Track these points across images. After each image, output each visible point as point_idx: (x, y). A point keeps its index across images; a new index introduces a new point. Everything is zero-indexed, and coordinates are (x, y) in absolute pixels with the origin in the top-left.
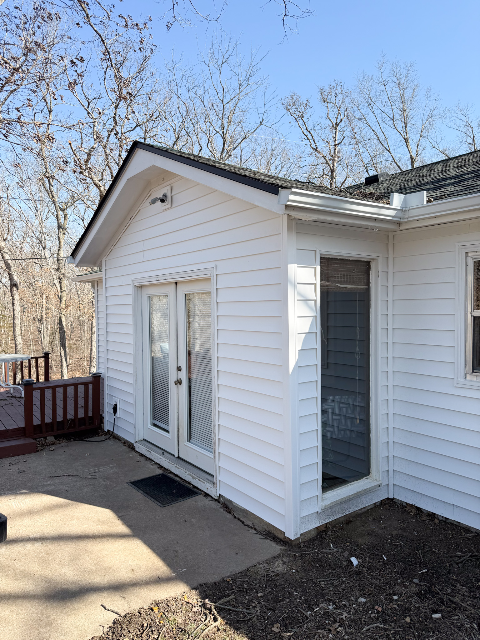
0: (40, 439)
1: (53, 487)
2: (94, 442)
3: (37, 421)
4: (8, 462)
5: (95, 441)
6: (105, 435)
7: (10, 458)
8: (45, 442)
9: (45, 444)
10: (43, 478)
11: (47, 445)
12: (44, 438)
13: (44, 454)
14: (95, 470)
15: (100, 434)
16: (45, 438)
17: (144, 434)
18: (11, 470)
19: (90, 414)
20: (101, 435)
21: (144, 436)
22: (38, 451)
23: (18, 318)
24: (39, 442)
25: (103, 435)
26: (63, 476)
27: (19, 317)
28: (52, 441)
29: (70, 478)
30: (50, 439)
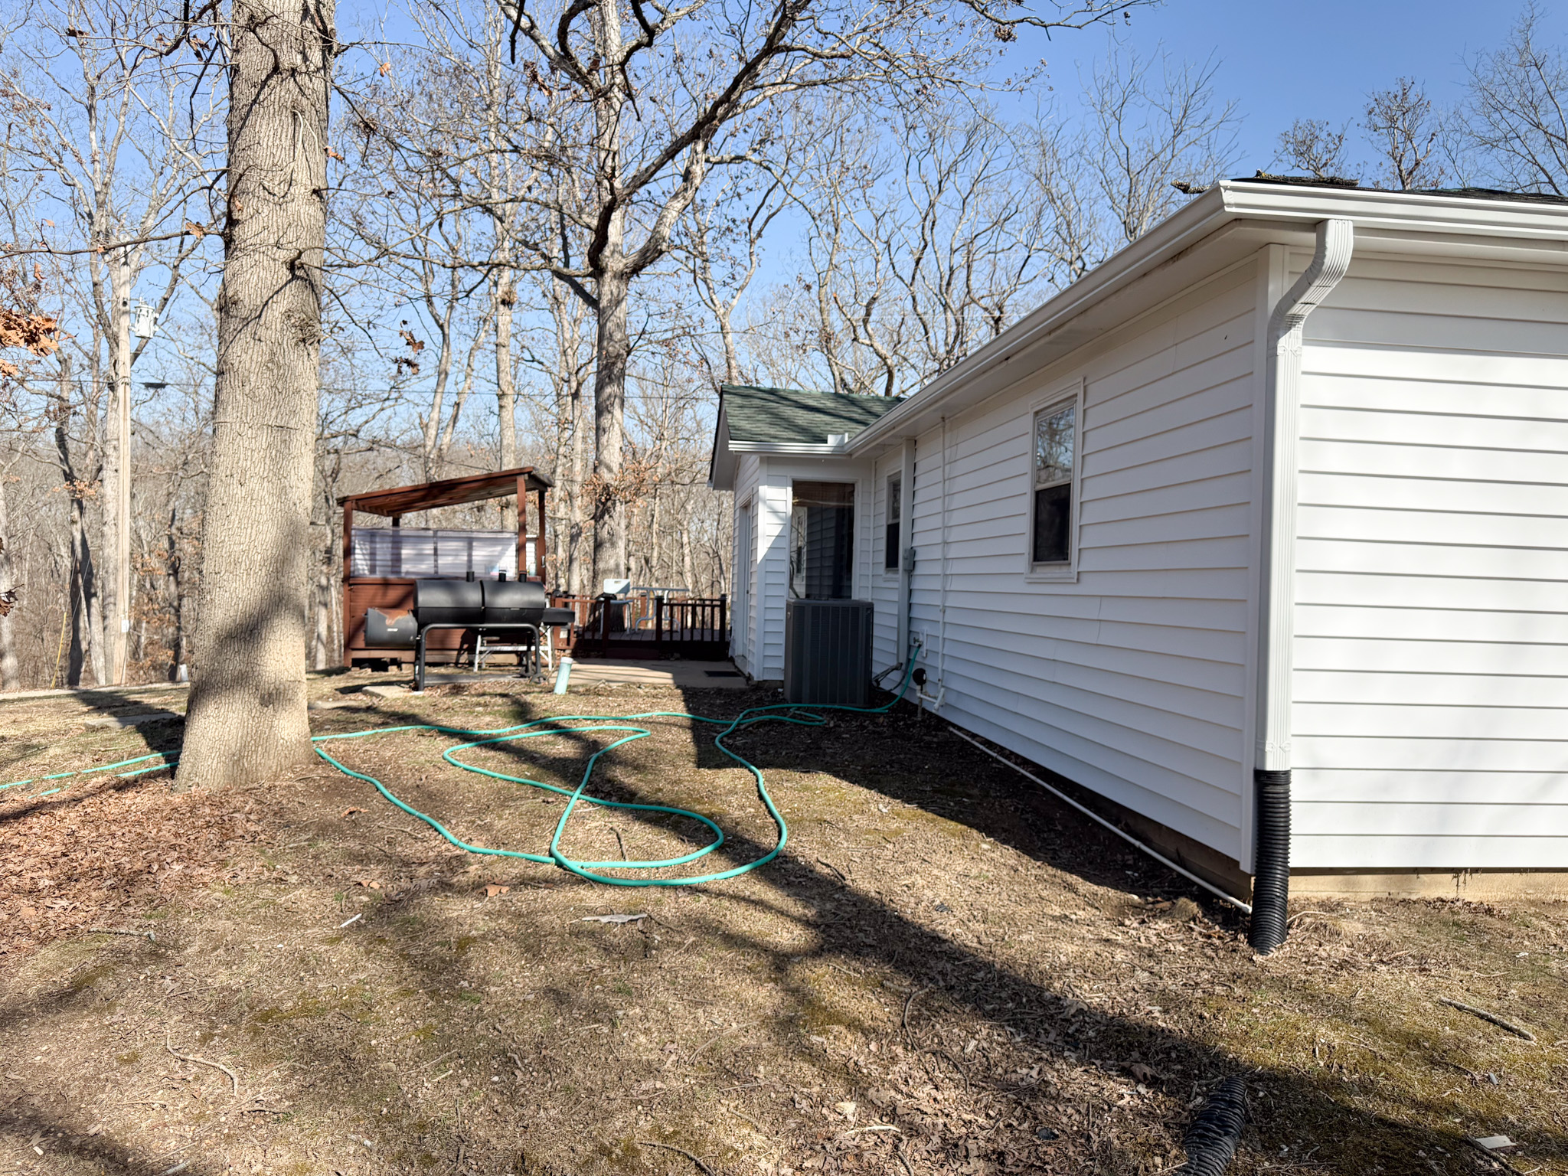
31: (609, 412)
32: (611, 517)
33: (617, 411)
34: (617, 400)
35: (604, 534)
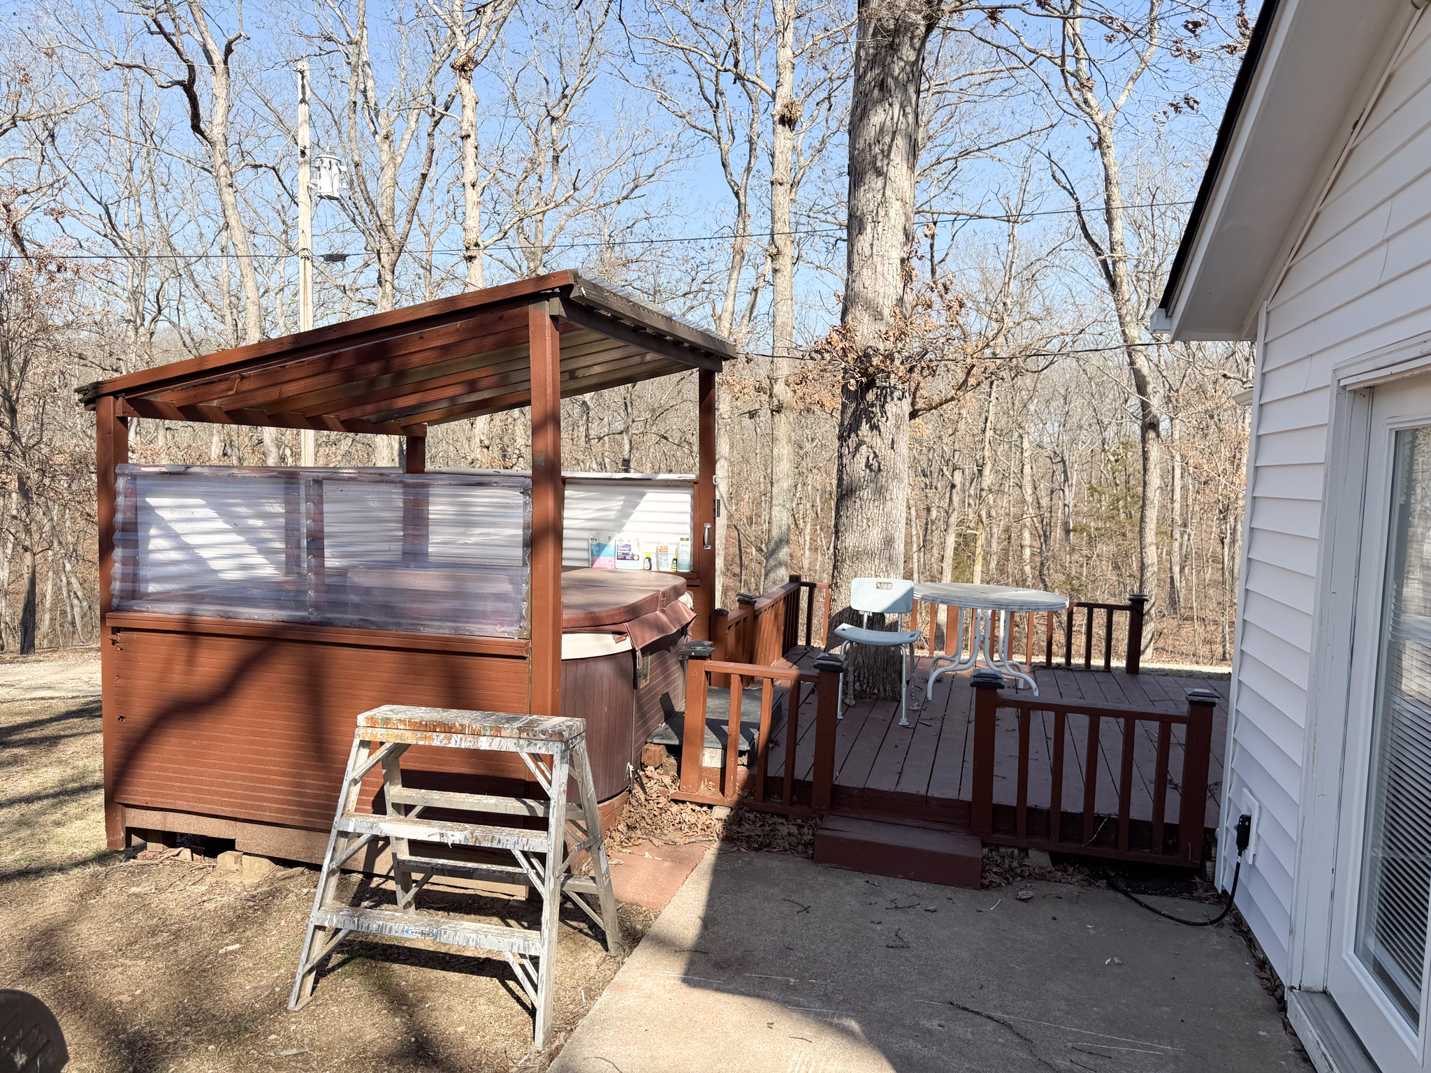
0: (1010, 850)
1: (934, 1051)
2: (1163, 919)
3: (1004, 793)
4: (893, 896)
5: (1165, 915)
6: (1212, 901)
7: (906, 881)
8: (1021, 865)
9: (1018, 871)
10: (932, 999)
11: (1023, 877)
12: (1021, 850)
13: (993, 903)
14: (1098, 1040)
15: (1196, 894)
16: (1024, 851)
17: (1326, 970)
18: (879, 927)
19: (1172, 815)
20: (1200, 900)
21: (1326, 980)
22: (983, 887)
23: (1152, 502)
24: (1003, 857)
25: (1206, 899)
26: (989, 1017)
27: (1156, 502)
28: (1042, 868)
29: (1005, 1037)
30: (1038, 859)
31: (879, 173)
32: (874, 427)
33: (898, 168)
34: (900, 142)
35: (857, 467)
